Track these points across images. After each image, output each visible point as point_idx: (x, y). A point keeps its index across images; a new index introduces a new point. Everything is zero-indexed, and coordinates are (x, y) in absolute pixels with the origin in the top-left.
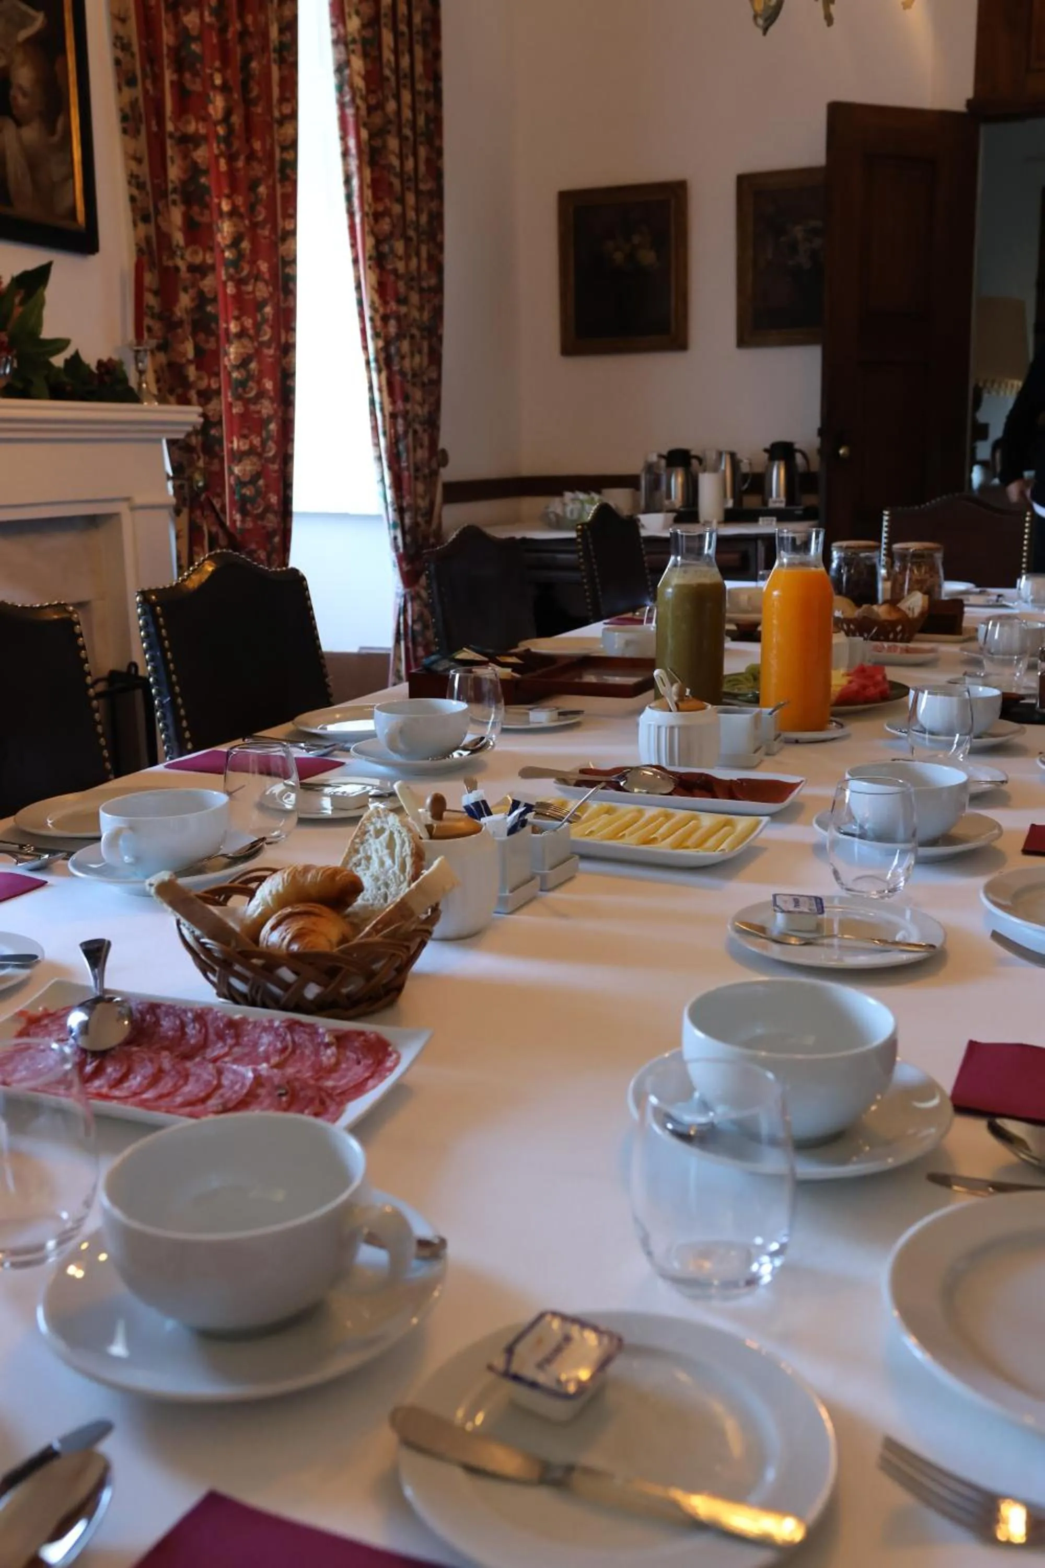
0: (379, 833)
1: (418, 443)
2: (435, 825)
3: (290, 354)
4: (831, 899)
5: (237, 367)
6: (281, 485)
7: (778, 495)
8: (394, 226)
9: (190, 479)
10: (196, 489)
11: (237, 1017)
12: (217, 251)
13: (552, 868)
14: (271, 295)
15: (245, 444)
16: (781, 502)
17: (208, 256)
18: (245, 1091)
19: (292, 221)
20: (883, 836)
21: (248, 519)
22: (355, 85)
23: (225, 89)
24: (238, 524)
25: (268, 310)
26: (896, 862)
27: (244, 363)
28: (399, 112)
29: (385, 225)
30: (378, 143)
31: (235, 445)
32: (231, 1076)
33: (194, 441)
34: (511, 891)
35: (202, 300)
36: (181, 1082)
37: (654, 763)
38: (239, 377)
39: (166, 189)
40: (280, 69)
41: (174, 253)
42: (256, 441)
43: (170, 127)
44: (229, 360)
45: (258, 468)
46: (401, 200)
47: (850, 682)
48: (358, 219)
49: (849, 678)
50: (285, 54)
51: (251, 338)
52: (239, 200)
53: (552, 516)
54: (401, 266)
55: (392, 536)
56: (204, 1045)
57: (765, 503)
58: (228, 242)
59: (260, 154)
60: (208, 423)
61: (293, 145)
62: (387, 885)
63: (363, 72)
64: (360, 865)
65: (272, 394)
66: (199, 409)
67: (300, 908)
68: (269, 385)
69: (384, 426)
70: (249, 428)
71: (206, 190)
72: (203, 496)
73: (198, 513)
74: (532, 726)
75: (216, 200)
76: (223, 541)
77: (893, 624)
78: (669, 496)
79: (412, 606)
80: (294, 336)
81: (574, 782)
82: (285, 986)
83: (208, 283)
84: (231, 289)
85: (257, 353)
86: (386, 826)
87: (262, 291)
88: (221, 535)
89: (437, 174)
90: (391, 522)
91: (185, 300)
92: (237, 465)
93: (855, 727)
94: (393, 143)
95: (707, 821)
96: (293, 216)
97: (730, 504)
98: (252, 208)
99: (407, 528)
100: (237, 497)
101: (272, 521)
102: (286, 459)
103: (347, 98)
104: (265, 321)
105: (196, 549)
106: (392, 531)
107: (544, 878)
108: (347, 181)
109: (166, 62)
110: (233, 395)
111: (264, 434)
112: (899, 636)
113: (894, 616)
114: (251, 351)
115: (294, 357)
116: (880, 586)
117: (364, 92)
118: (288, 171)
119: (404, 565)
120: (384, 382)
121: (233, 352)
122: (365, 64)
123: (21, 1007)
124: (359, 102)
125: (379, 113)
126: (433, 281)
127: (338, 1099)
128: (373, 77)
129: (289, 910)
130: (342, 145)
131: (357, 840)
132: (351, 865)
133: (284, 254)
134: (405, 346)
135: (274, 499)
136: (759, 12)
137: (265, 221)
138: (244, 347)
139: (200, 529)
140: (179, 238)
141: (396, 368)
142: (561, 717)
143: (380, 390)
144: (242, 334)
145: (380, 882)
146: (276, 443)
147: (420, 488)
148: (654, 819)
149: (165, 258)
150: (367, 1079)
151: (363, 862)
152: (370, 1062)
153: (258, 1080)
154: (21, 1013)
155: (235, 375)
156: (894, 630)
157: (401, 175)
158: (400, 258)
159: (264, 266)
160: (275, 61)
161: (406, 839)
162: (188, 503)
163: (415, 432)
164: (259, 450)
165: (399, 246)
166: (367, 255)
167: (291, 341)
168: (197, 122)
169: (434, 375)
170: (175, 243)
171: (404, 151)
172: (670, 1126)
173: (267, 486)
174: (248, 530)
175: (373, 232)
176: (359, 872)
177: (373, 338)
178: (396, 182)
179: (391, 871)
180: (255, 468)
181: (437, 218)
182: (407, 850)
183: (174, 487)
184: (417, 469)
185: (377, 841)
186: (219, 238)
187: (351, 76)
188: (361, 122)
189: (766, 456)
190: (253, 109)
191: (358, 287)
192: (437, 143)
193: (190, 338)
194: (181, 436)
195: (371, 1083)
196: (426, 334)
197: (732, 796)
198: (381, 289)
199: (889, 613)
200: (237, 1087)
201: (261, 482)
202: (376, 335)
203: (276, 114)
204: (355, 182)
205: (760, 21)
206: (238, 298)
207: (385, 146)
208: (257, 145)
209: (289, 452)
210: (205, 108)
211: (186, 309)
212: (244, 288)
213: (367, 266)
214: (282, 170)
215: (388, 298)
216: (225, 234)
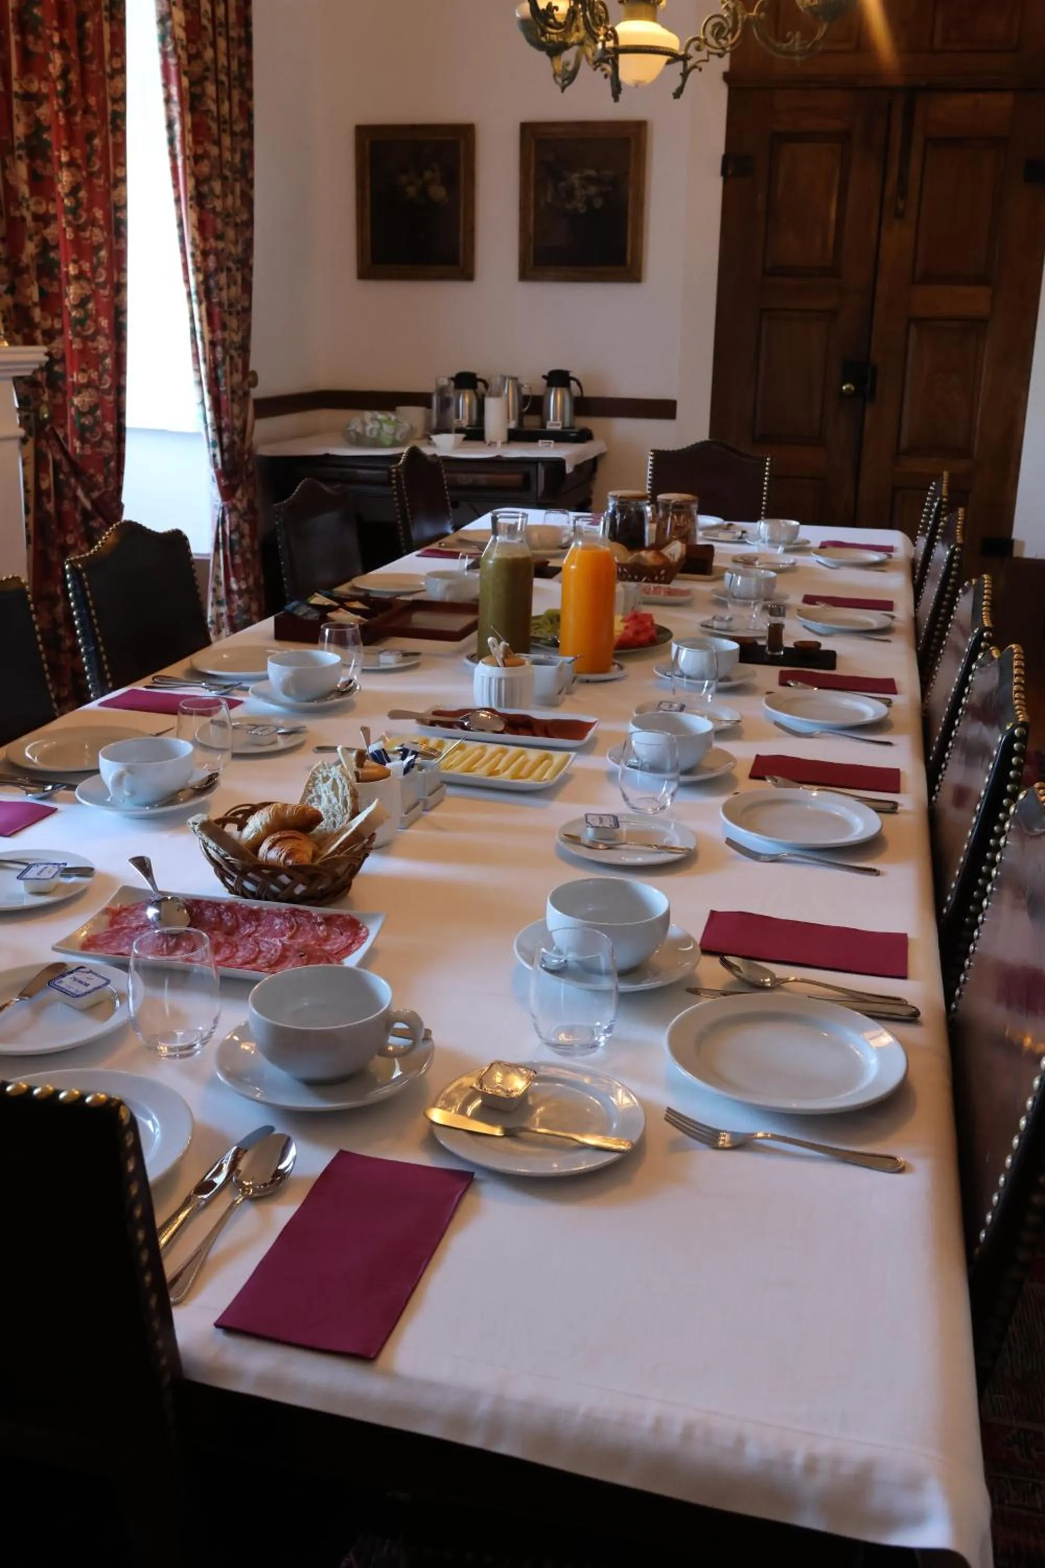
0: (326, 779)
1: (233, 369)
2: (360, 772)
3: (123, 293)
4: (622, 815)
5: (76, 307)
6: (115, 414)
7: (555, 419)
8: (212, 167)
9: (37, 411)
10: (41, 418)
11: (255, 907)
12: (58, 201)
13: (430, 795)
14: (106, 239)
15: (83, 378)
16: (558, 425)
17: (50, 207)
18: (279, 954)
19: (123, 169)
20: (655, 768)
21: (87, 446)
22: (177, 37)
23: (63, 47)
24: (78, 450)
25: (103, 253)
26: (664, 789)
27: (82, 303)
28: (215, 60)
29: (205, 167)
30: (197, 90)
31: (75, 379)
32: (266, 945)
33: (40, 377)
34: (406, 813)
35: (45, 247)
36: (234, 950)
37: (487, 706)
38: (78, 315)
39: (13, 146)
40: (111, 25)
41: (20, 204)
42: (94, 375)
43: (16, 87)
44: (69, 301)
45: (95, 399)
46: (218, 143)
47: (626, 628)
48: (180, 162)
49: (625, 624)
50: (114, 11)
51: (89, 281)
52: (77, 153)
53: (353, 434)
54: (218, 205)
55: (211, 453)
56: (237, 927)
57: (543, 425)
58: (67, 190)
59: (95, 109)
60: (53, 360)
61: (121, 98)
62: (334, 816)
63: (183, 24)
64: (314, 801)
65: (107, 331)
66: (45, 349)
67: (286, 834)
68: (104, 323)
69: (204, 353)
70: (87, 363)
71: (48, 145)
72: (48, 427)
73: (44, 442)
74: (382, 667)
75: (56, 153)
76: (66, 468)
77: (657, 568)
78: (458, 416)
79: (230, 518)
80: (125, 277)
81: (428, 722)
82: (283, 887)
83: (51, 232)
84: (69, 235)
85: (94, 295)
86: (330, 775)
87: (98, 236)
88: (64, 462)
89: (248, 114)
90: (210, 441)
91: (30, 248)
92: (77, 396)
93: (632, 667)
94: (211, 89)
95: (533, 755)
96: (123, 165)
97: (513, 425)
98: (88, 159)
99: (225, 447)
100: (77, 425)
101: (108, 448)
102: (119, 389)
103: (170, 48)
104: (100, 263)
105: (42, 475)
106: (211, 450)
107: (426, 802)
108: (170, 126)
109: (11, 26)
110: (73, 333)
111: (101, 368)
112: (663, 578)
113: (659, 562)
114: (89, 292)
115: (126, 295)
116: (647, 528)
117: (185, 43)
118: (119, 122)
119: (222, 481)
120: (204, 313)
121: (72, 292)
122: (185, 14)
123: (105, 905)
124: (180, 51)
125: (199, 61)
126: (245, 217)
127: (336, 957)
128: (193, 28)
129: (277, 836)
130: (164, 93)
131: (310, 784)
132: (307, 801)
133: (116, 199)
134: (223, 278)
135: (109, 427)
136: (559, 73)
137: (100, 171)
138: (82, 288)
139: (45, 456)
140: (25, 190)
141: (215, 300)
142: (405, 658)
143: (201, 320)
144: (80, 276)
145: (330, 814)
146: (111, 376)
147: (236, 409)
148: (493, 755)
149: (12, 209)
150: (351, 944)
151: (316, 799)
152: (349, 934)
153: (285, 948)
154: (106, 911)
155: (73, 314)
156: (659, 574)
157: (219, 119)
158: (218, 197)
159: (99, 214)
160: (106, 19)
161: (346, 784)
162: (34, 432)
163: (232, 358)
164: (97, 383)
165: (217, 186)
166: (189, 195)
167: (122, 281)
168: (40, 83)
169: (246, 304)
170: (20, 195)
171: (220, 96)
172: (543, 966)
173: (103, 415)
174: (88, 457)
175: (194, 175)
176: (315, 806)
177: (194, 273)
178: (214, 126)
179: (336, 807)
180: (93, 399)
181: (248, 157)
182: (347, 792)
183: (20, 418)
184: (233, 392)
185: (325, 785)
186: (59, 188)
187: (173, 27)
188: (182, 71)
189: (545, 382)
190: (88, 66)
191: (180, 225)
192: (247, 85)
193: (36, 283)
194: (28, 373)
195: (354, 947)
196: (239, 265)
197: (547, 735)
198: (202, 227)
199: (654, 558)
200: (273, 952)
201: (99, 413)
202: (197, 270)
203: (108, 69)
204: (177, 127)
205: (559, 80)
206: (77, 243)
207: (204, 93)
208: (92, 100)
209: (122, 383)
210: (47, 68)
211: (31, 255)
212: (82, 234)
213: (188, 206)
214: (113, 121)
215: (208, 235)
216: (65, 183)
